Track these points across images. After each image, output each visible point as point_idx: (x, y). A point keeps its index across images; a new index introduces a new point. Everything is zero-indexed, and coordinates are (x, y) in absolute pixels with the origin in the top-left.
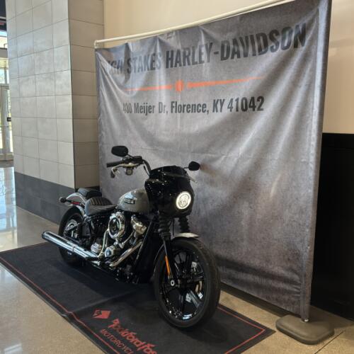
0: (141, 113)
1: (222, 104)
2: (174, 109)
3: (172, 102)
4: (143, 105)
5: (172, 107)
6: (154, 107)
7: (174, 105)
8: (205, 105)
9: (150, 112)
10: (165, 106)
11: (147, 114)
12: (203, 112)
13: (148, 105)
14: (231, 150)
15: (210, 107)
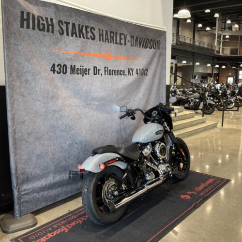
0: (78, 74)
1: (132, 71)
2: (106, 73)
3: (105, 68)
4: (80, 68)
5: (105, 71)
6: (89, 70)
7: (106, 69)
8: (124, 71)
9: (86, 74)
10: (99, 70)
11: (83, 76)
12: (124, 75)
13: (84, 68)
14: (135, 96)
15: (127, 72)
